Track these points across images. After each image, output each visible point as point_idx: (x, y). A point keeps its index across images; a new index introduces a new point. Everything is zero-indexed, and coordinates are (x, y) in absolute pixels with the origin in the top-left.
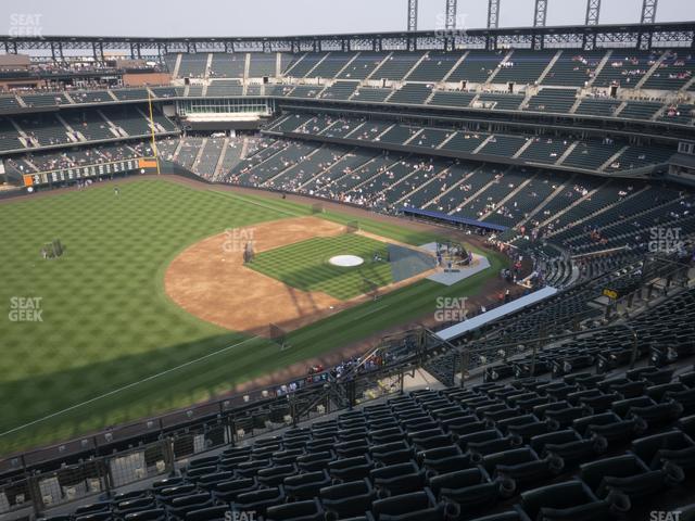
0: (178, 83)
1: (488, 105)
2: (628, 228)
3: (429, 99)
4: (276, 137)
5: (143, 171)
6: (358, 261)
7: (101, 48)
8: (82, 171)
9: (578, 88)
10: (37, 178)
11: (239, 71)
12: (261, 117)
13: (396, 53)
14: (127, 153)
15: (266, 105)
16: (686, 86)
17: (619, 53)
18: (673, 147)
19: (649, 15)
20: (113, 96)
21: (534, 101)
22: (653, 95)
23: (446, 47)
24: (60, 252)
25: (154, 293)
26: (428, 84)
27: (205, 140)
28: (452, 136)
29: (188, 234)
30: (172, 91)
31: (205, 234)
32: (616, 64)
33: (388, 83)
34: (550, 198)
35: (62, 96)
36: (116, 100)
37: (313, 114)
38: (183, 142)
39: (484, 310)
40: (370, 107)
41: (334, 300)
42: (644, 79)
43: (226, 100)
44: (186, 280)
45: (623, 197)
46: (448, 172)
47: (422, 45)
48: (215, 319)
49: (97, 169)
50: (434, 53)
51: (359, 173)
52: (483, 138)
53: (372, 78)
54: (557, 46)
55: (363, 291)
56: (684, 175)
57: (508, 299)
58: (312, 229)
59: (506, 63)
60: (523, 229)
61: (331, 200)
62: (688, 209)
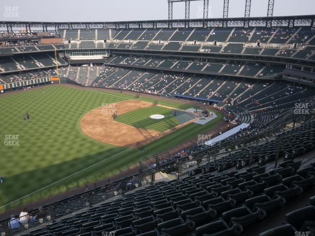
0: (66, 42)
1: (206, 51)
2: (269, 99)
3: (181, 49)
4: (111, 66)
5: (52, 82)
6: (163, 117)
7: (30, 27)
8: (25, 83)
9: (244, 43)
10: (5, 86)
11: (93, 37)
12: (104, 57)
13: (164, 29)
14: (45, 74)
15: (106, 52)
16: (288, 42)
17: (259, 28)
18: (284, 66)
19: (270, 13)
20: (37, 48)
21: (226, 49)
22: (274, 45)
23: (185, 26)
24: (28, 118)
25: (78, 133)
26: (180, 42)
27: (79, 68)
28: (191, 64)
29: (84, 108)
30: (63, 46)
31: (92, 108)
32: (258, 33)
33: (162, 42)
34: (235, 89)
35: (14, 49)
36: (39, 51)
37: (128, 56)
38: (69, 69)
39: (221, 133)
40: (154, 52)
41: (158, 132)
42: (270, 39)
43: (88, 50)
44: (91, 127)
45: (265, 87)
46: (191, 79)
47: (175, 25)
48: (110, 142)
49: (32, 81)
50: (180, 29)
51: (152, 81)
52: (204, 65)
53: (154, 40)
54: (233, 26)
55: (169, 128)
56: (289, 78)
57: (229, 129)
58: (138, 105)
59: (212, 33)
60: (227, 101)
61: (142, 92)
62: (292, 91)
